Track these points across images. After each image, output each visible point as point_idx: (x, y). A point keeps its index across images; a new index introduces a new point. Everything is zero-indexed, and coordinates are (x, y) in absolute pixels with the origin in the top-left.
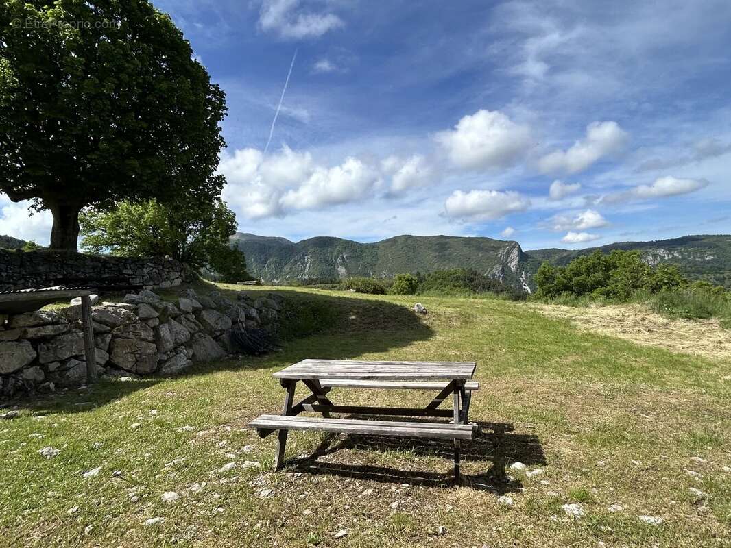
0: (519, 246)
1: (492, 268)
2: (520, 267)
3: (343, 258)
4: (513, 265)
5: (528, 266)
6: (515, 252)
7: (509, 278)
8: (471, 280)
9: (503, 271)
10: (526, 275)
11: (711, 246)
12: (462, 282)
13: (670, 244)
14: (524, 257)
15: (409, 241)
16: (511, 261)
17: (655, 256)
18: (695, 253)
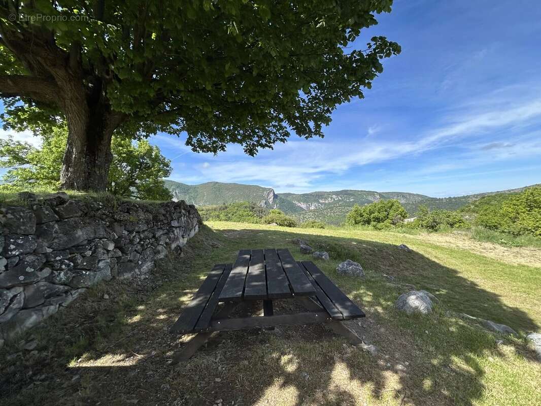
0: (274, 192)
1: (260, 202)
2: (274, 201)
3: (176, 193)
4: (271, 200)
5: (278, 201)
6: (272, 194)
7: (269, 207)
8: (253, 208)
9: (266, 203)
10: (277, 205)
11: (353, 195)
12: (248, 209)
13: (337, 193)
14: (275, 196)
15: (217, 185)
16: (270, 199)
17: (331, 198)
18: (346, 197)
